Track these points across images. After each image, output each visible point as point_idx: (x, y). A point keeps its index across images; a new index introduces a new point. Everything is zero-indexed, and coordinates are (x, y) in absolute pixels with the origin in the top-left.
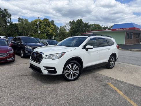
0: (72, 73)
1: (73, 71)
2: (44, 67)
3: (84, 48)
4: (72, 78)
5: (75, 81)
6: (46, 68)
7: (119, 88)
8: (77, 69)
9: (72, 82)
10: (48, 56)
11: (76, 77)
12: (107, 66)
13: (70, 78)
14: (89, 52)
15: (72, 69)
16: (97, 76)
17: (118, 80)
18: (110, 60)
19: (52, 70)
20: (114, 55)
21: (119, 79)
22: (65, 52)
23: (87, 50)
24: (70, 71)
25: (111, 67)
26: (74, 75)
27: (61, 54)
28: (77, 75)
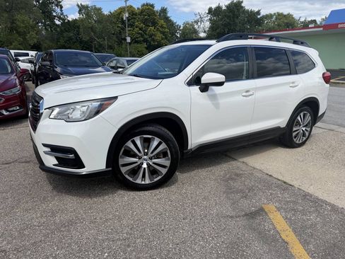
0: (145, 166)
1: (151, 159)
2: (45, 145)
3: (195, 81)
4: (147, 181)
5: (156, 191)
6: (48, 149)
7: (300, 231)
8: (164, 154)
9: (146, 193)
10: (57, 110)
11: (160, 177)
12: (282, 138)
13: (139, 181)
14: (214, 97)
15: (146, 154)
16: (237, 175)
17: (306, 196)
18: (293, 121)
19: (68, 156)
20: (310, 106)
21: (311, 190)
22: (116, 98)
23: (205, 88)
24: (140, 158)
25: (297, 141)
26: (153, 172)
27: (96, 104)
28: (164, 171)
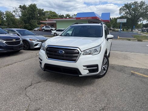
2: (84, 66)
11: (105, 71)
19: (93, 68)
